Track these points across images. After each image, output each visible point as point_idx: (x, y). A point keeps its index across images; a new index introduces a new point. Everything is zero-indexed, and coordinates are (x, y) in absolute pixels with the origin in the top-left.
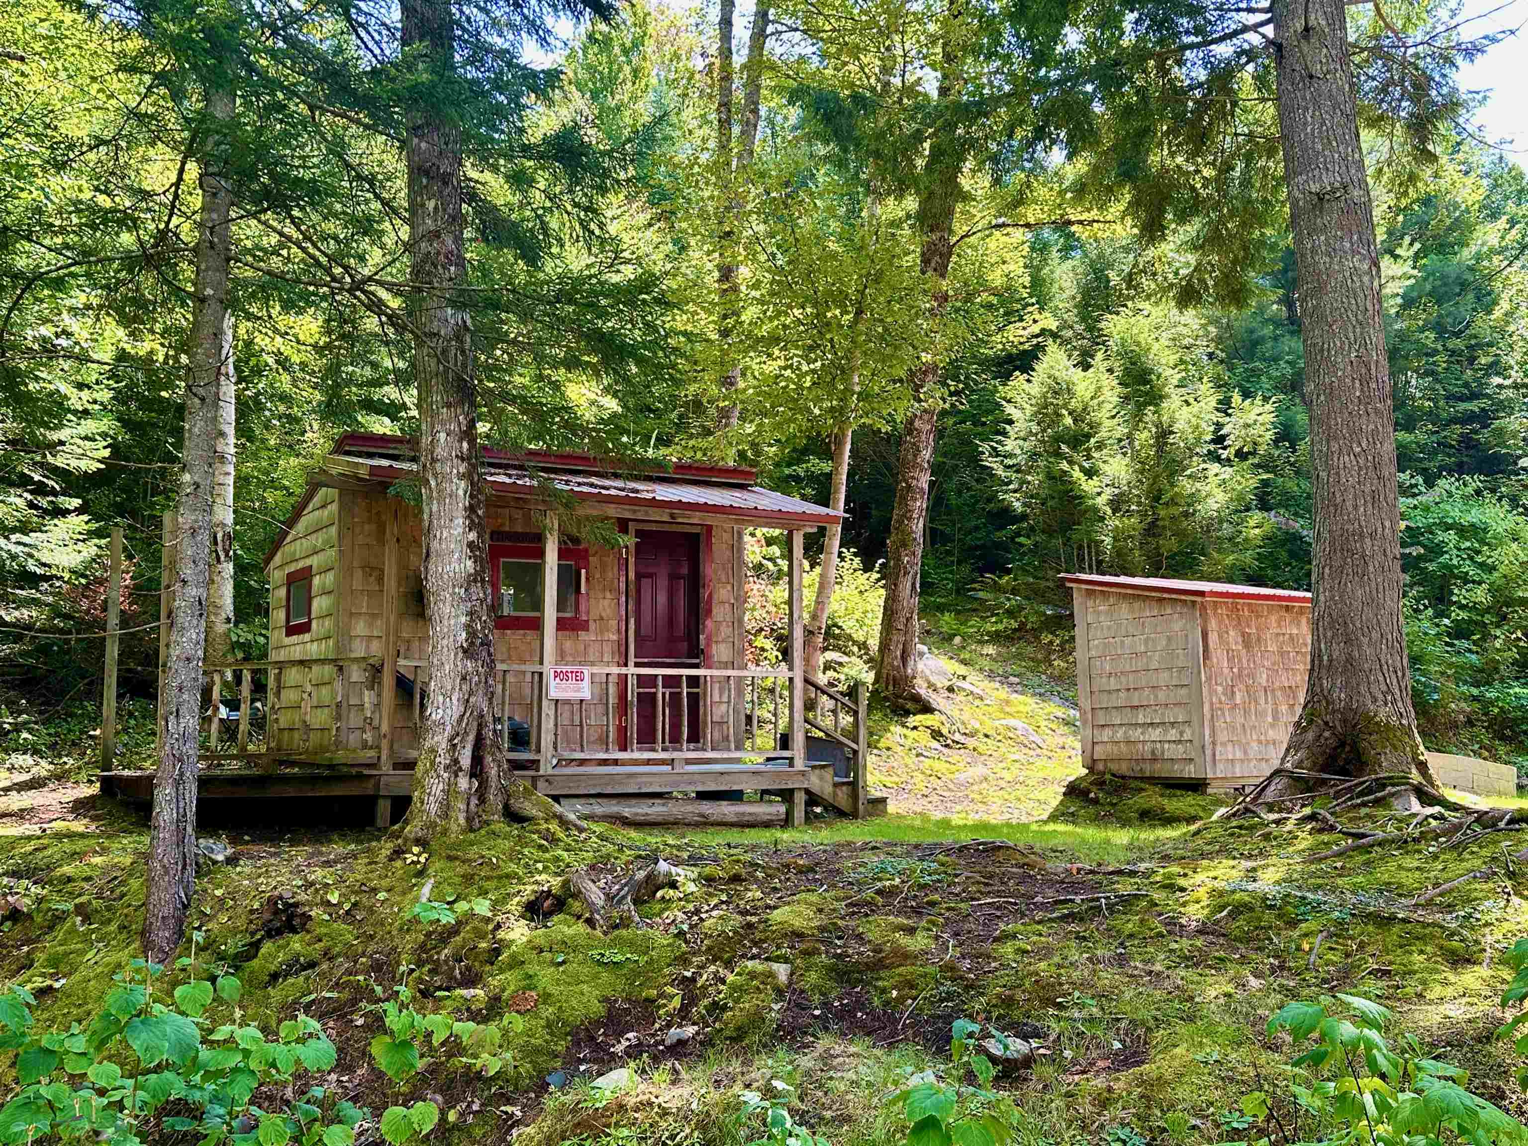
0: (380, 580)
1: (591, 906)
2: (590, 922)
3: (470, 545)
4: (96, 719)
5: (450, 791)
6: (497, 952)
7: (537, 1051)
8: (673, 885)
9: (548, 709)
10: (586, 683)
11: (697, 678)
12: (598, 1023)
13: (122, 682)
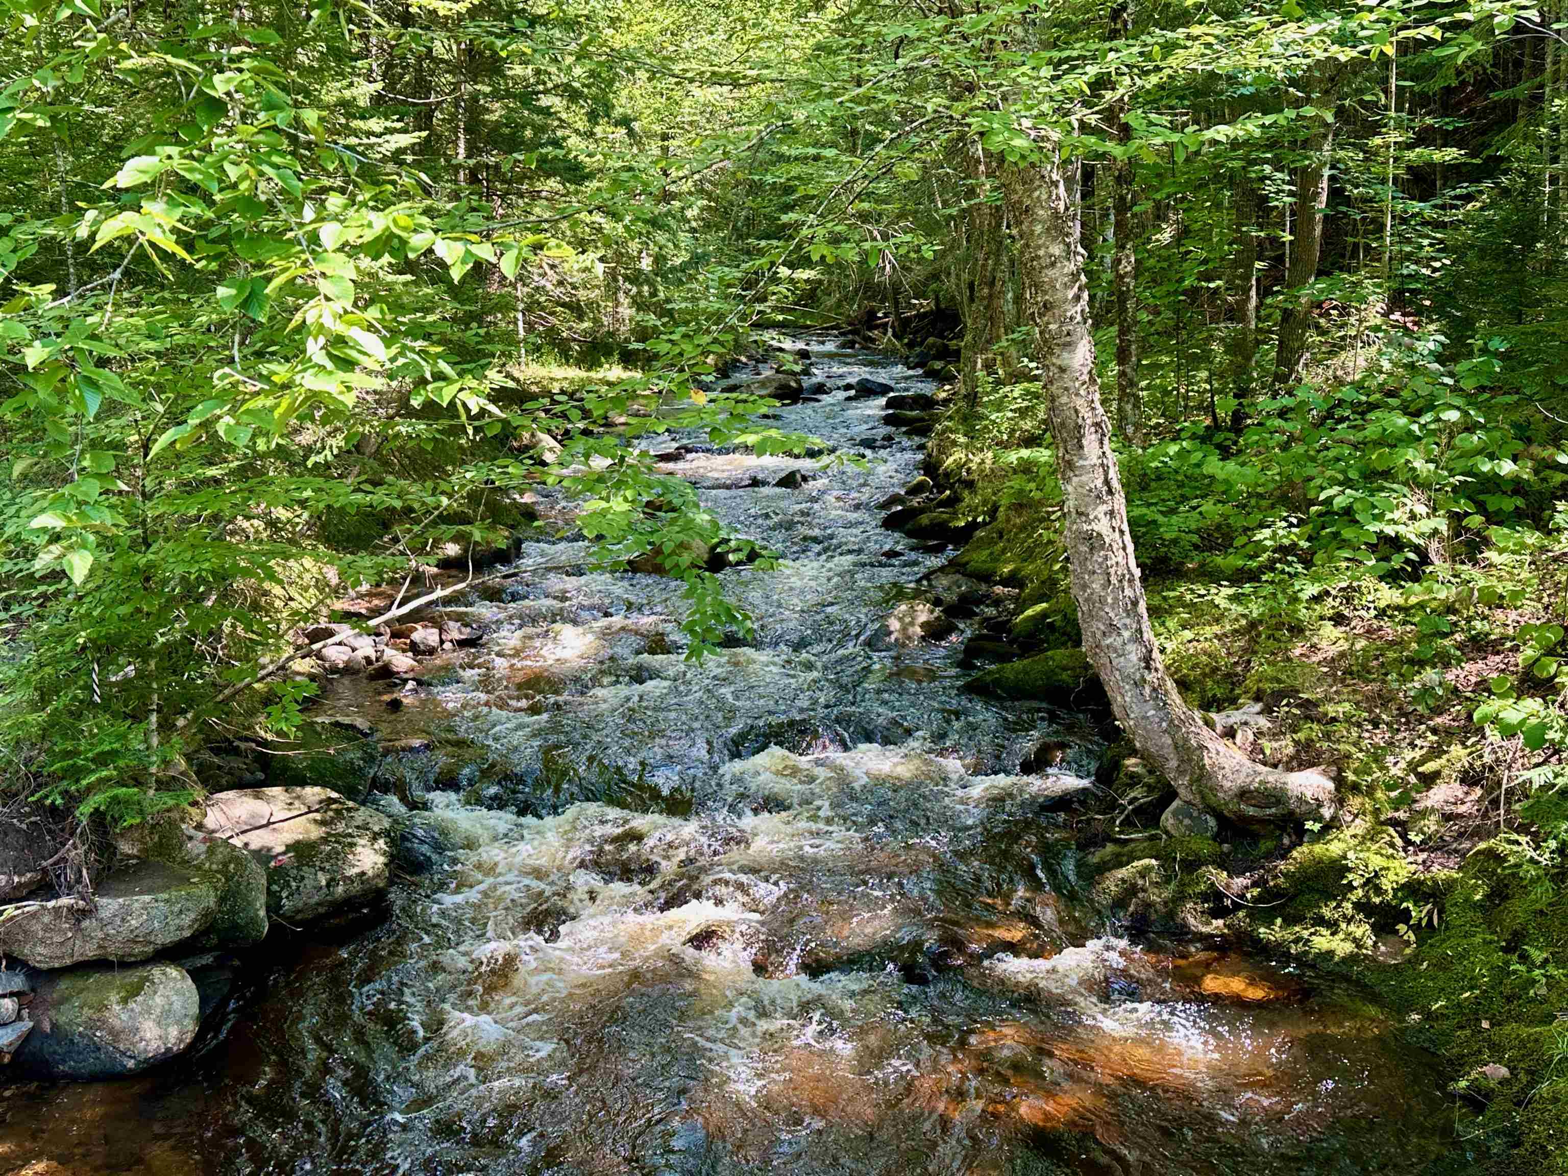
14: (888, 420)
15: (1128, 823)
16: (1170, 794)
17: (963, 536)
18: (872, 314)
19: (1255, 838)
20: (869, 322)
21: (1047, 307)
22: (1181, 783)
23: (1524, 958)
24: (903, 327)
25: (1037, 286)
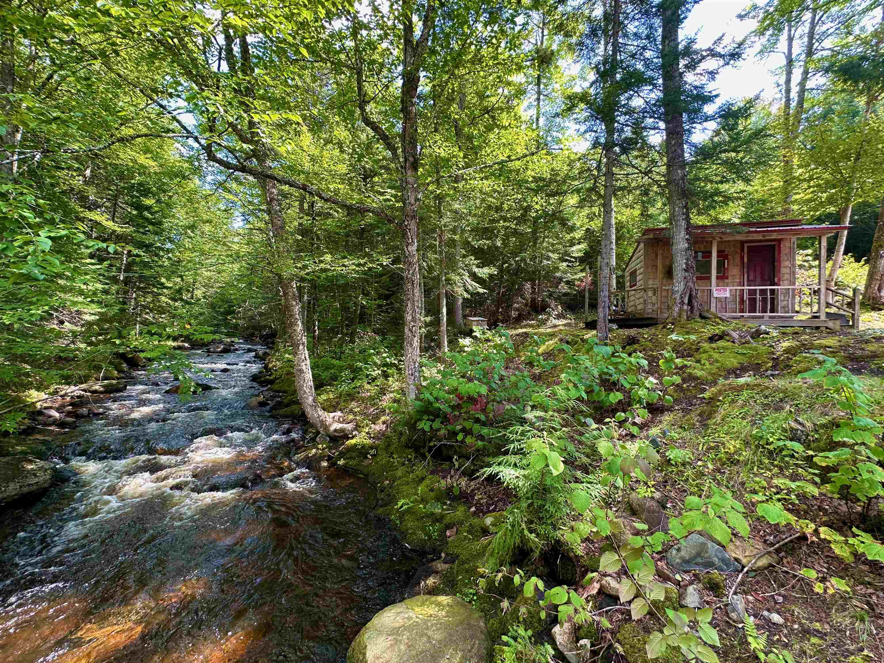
0: (656, 269)
1: (734, 338)
2: (733, 342)
3: (687, 239)
4: (584, 313)
5: (681, 310)
6: (699, 349)
7: (714, 374)
8: (768, 333)
9: (713, 301)
10: (728, 292)
11: (774, 290)
12: (738, 369)
13: (589, 305)
14: (255, 357)
15: (308, 442)
16: (318, 433)
17: (272, 382)
18: (254, 334)
19: (338, 441)
20: (253, 335)
21: (291, 315)
22: (321, 430)
23: (393, 458)
24: (262, 336)
25: (289, 311)
